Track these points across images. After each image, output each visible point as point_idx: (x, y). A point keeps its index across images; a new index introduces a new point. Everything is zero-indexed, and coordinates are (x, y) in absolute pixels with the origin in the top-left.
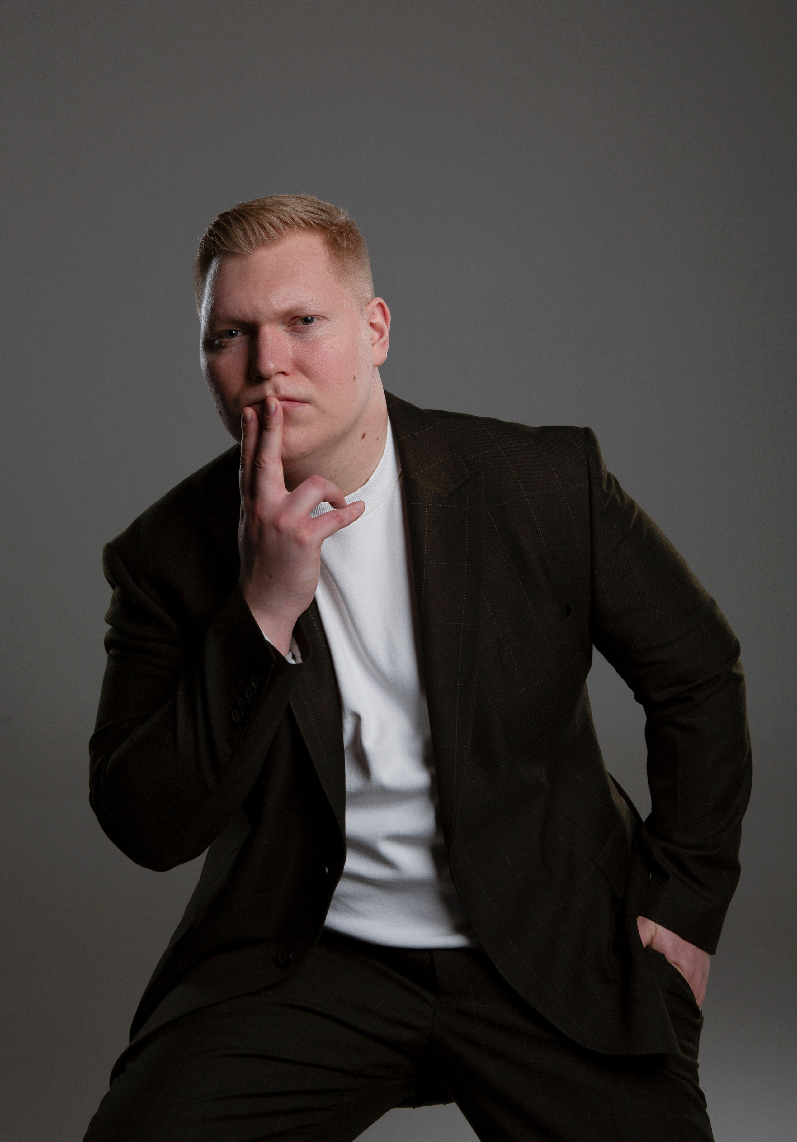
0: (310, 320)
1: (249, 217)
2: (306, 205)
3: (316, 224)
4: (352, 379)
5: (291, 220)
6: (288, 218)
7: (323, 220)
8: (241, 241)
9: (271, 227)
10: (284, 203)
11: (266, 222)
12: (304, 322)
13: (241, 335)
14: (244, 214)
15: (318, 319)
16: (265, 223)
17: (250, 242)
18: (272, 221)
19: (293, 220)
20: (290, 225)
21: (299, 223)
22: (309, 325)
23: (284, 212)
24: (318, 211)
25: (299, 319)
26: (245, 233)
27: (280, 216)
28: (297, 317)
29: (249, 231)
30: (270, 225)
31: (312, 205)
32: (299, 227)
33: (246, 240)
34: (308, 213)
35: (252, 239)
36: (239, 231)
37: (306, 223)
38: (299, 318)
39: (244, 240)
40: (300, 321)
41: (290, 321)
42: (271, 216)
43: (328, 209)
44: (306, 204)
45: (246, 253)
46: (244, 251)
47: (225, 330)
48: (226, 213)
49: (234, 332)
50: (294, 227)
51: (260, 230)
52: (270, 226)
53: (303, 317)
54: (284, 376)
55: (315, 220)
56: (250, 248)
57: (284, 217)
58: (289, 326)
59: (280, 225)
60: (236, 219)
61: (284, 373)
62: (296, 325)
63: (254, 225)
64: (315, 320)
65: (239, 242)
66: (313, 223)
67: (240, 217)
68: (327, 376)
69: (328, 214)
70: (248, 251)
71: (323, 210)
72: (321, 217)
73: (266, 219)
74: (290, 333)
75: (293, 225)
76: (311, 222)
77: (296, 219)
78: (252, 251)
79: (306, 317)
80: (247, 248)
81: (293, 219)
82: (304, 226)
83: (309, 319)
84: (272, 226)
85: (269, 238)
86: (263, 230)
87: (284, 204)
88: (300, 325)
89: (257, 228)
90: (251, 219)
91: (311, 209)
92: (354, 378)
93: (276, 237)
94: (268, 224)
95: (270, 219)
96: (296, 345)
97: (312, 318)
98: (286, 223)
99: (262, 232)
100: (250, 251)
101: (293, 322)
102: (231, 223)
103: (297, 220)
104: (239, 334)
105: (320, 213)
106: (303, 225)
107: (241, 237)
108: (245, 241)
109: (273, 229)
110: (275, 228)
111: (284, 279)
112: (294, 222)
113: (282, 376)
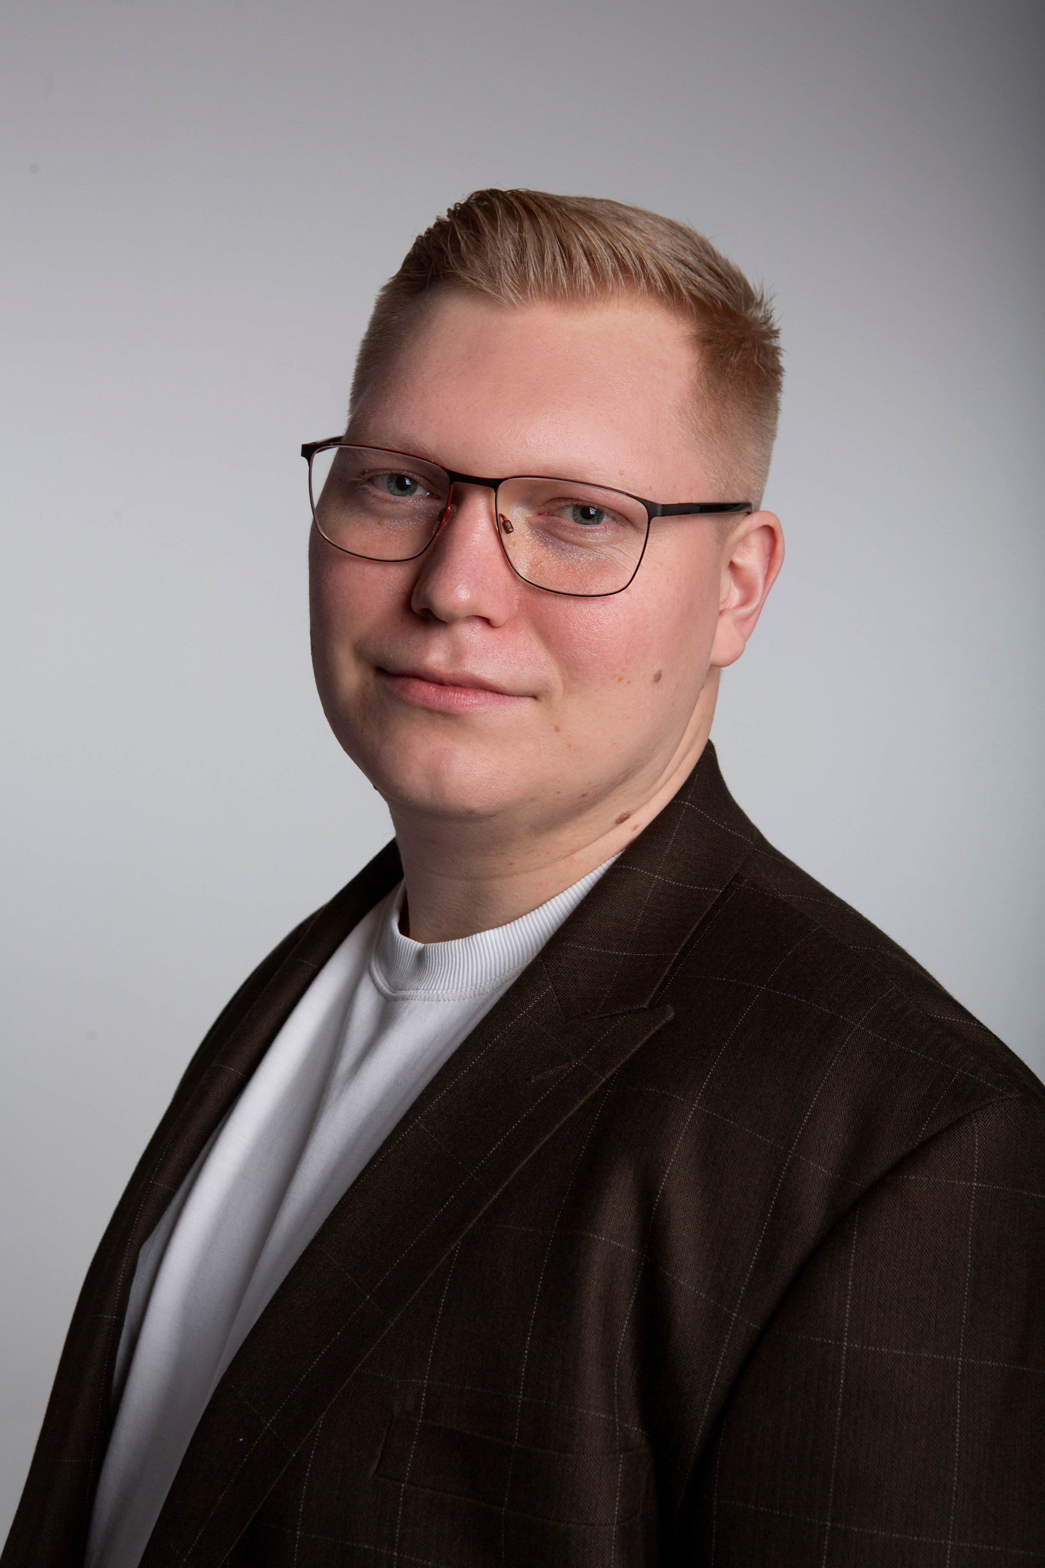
0: (593, 515)
1: (542, 220)
2: (684, 248)
3: (693, 296)
4: (651, 678)
5: (637, 262)
6: (633, 256)
7: (708, 294)
8: (503, 268)
9: (585, 262)
10: (636, 225)
11: (578, 246)
12: (580, 518)
13: (422, 497)
14: (534, 207)
15: (614, 519)
16: (575, 247)
17: (524, 278)
18: (592, 249)
19: (643, 266)
20: (632, 274)
21: (653, 278)
22: (588, 527)
23: (628, 240)
24: (706, 271)
25: (568, 506)
26: (521, 253)
27: (616, 244)
28: (565, 499)
29: (531, 251)
30: (586, 256)
31: (697, 253)
32: (651, 287)
33: (517, 271)
34: (681, 266)
35: (531, 274)
36: (509, 245)
37: (670, 285)
38: (569, 503)
39: (513, 268)
40: (569, 512)
41: (547, 502)
42: (596, 237)
43: (731, 278)
44: (686, 245)
45: (506, 301)
46: (501, 295)
47: (388, 469)
48: (494, 193)
49: (408, 482)
50: (639, 281)
51: (559, 258)
52: (583, 258)
53: (580, 503)
54: (487, 628)
55: (691, 287)
56: (519, 293)
57: (623, 251)
58: (539, 514)
59: (609, 265)
60: (510, 210)
61: (487, 621)
62: (556, 518)
63: (547, 243)
64: (606, 519)
65: (499, 269)
66: (684, 292)
67: (523, 213)
68: (595, 655)
69: (727, 288)
70: (511, 295)
71: (719, 275)
72: (708, 287)
73: (581, 238)
74: (537, 531)
75: (639, 279)
76: (682, 288)
77: (651, 266)
78: (520, 301)
79: (587, 504)
80: (512, 291)
81: (643, 263)
82: (663, 290)
83: (592, 512)
84: (588, 260)
85: (571, 285)
86: (564, 262)
87: (635, 227)
88: (568, 518)
89: (552, 247)
90: (546, 226)
91: (691, 259)
92: (655, 676)
93: (587, 288)
94: (581, 251)
95: (590, 241)
96: (541, 562)
97: (600, 513)
98: (624, 267)
99: (560, 266)
100: (517, 298)
101: (553, 507)
102: (496, 220)
103: (651, 271)
104: (420, 491)
105: (707, 277)
106: (660, 284)
107: (508, 260)
108: (514, 271)
109: (588, 267)
110: (595, 267)
111: (573, 395)
112: (643, 271)
113: (478, 626)
